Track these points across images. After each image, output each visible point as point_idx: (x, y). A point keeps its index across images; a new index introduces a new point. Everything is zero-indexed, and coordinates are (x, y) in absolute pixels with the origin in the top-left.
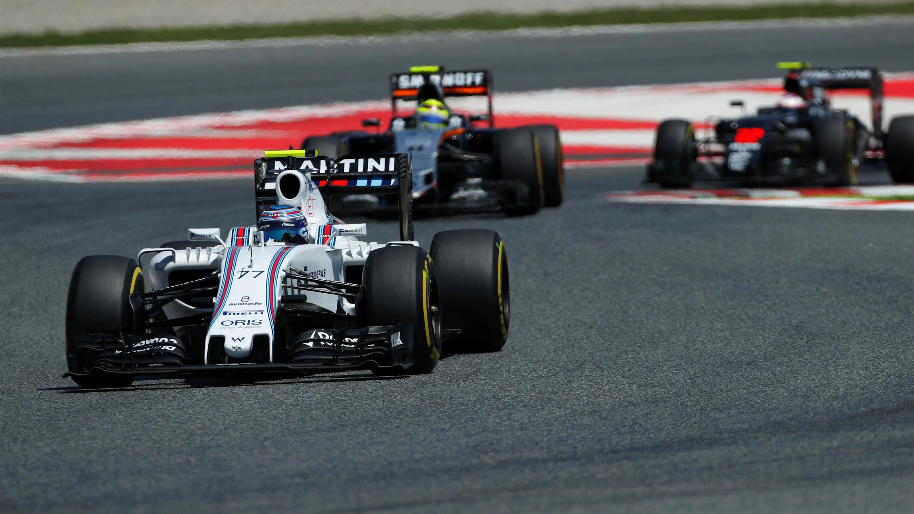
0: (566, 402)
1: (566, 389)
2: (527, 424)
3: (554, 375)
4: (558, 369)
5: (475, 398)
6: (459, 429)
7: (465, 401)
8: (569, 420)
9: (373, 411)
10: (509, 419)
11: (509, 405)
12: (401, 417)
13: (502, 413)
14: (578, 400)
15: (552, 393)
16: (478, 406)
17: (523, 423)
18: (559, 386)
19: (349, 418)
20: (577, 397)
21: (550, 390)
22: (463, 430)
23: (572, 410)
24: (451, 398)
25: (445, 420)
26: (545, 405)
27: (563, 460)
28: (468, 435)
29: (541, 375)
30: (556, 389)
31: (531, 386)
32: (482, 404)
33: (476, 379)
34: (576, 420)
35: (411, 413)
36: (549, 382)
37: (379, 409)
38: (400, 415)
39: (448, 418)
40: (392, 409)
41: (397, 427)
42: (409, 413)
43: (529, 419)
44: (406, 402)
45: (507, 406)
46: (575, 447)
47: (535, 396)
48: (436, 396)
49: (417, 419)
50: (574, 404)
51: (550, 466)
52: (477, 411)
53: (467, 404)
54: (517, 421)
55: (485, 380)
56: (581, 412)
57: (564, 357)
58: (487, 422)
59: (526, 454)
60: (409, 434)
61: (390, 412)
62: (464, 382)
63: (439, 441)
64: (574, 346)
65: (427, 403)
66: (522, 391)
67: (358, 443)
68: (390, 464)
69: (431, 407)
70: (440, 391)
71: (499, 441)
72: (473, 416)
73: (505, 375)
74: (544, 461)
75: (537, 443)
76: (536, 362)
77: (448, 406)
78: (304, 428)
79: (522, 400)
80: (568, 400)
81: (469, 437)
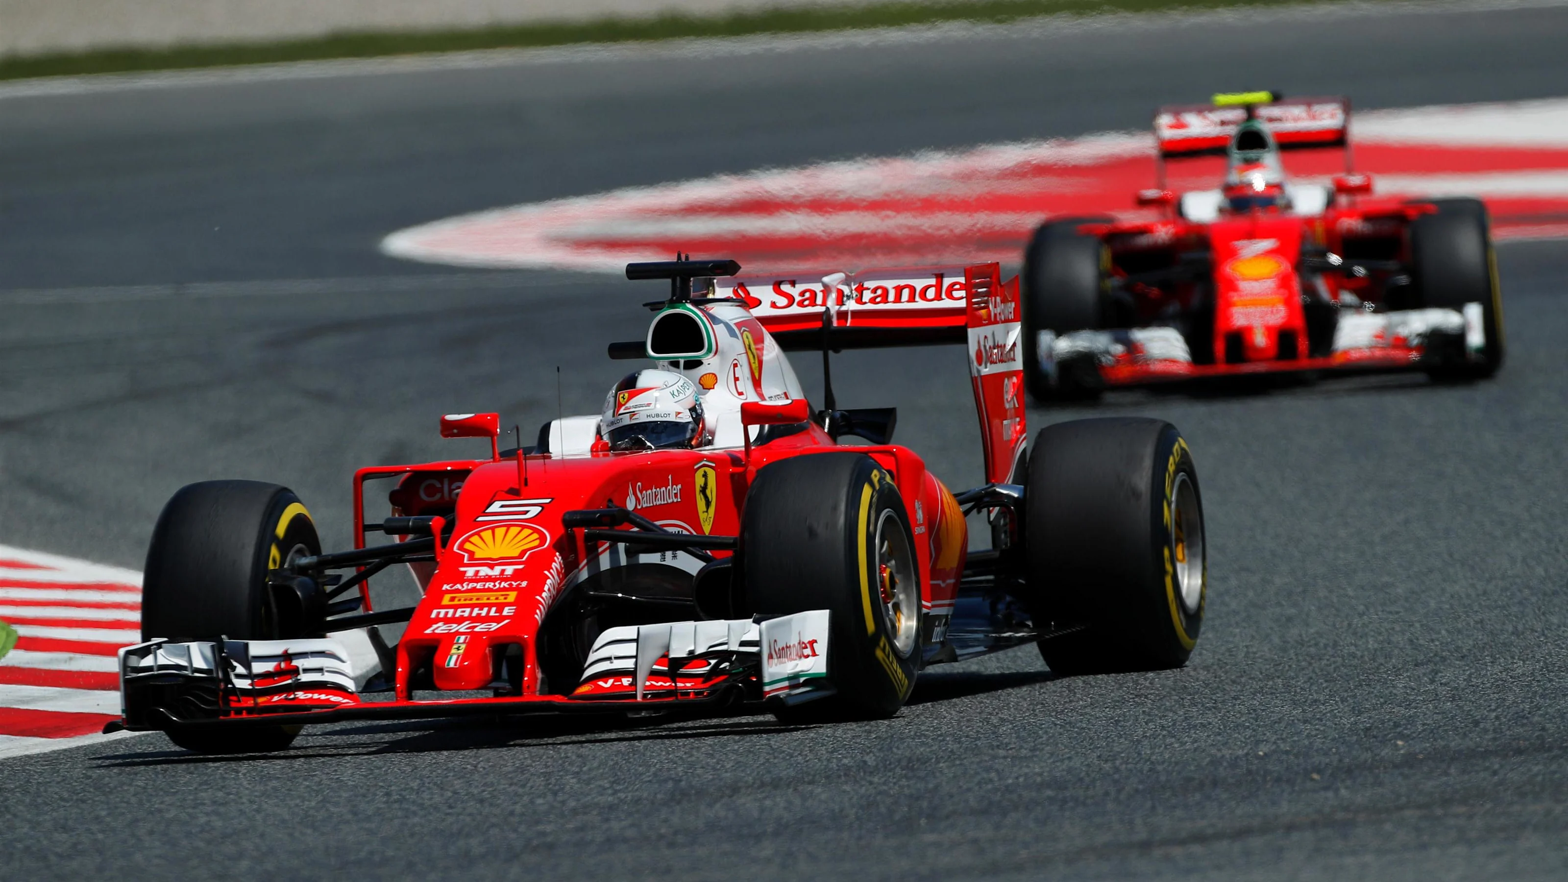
0: (1536, 649)
1: (1539, 627)
2: (1463, 690)
3: (1520, 603)
4: (1527, 592)
5: (1376, 646)
6: (1343, 700)
7: (1358, 650)
8: (1538, 681)
9: (1195, 670)
10: (1432, 681)
11: (1436, 655)
12: (1243, 680)
13: (1421, 670)
14: (1558, 645)
15: (1513, 633)
16: (1382, 660)
17: (1456, 689)
18: (1527, 621)
19: (1150, 683)
20: (1556, 641)
21: (1511, 629)
22: (1351, 701)
23: (1545, 662)
24: (1335, 644)
25: (1322, 684)
26: (1497, 656)
27: (1519, 752)
28: (1357, 711)
29: (1496, 601)
30: (1520, 627)
31: (1477, 622)
32: (1388, 656)
33: (1383, 611)
34: (1551, 681)
35: (1261, 673)
36: (1510, 614)
37: (1207, 668)
38: (1242, 676)
39: (1326, 681)
40: (1228, 667)
41: (1235, 698)
42: (1258, 673)
43: (1468, 680)
44: (1255, 653)
45: (1431, 657)
46: (1543, 729)
47: (1482, 640)
48: (1309, 641)
49: (1271, 683)
50: (1550, 654)
51: (1495, 763)
52: (1378, 668)
53: (1362, 657)
54: (1445, 684)
55: (1397, 613)
56: (1560, 667)
57: (1540, 571)
58: (1394, 687)
59: (1455, 742)
60: (1255, 710)
61: (1226, 672)
62: (1360, 617)
63: (1305, 722)
64: (1558, 551)
65: (1293, 656)
66: (1459, 631)
67: (1163, 728)
68: (1215, 762)
69: (1298, 661)
70: (1317, 633)
71: (1411, 721)
72: (1371, 677)
73: (1433, 604)
74: (1486, 754)
75: (1476, 723)
76: (1489, 581)
77: (1328, 660)
78: (1071, 701)
79: (1458, 647)
80: (1539, 647)
81: (1360, 713)
